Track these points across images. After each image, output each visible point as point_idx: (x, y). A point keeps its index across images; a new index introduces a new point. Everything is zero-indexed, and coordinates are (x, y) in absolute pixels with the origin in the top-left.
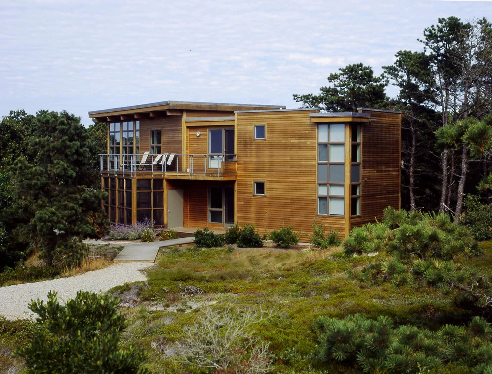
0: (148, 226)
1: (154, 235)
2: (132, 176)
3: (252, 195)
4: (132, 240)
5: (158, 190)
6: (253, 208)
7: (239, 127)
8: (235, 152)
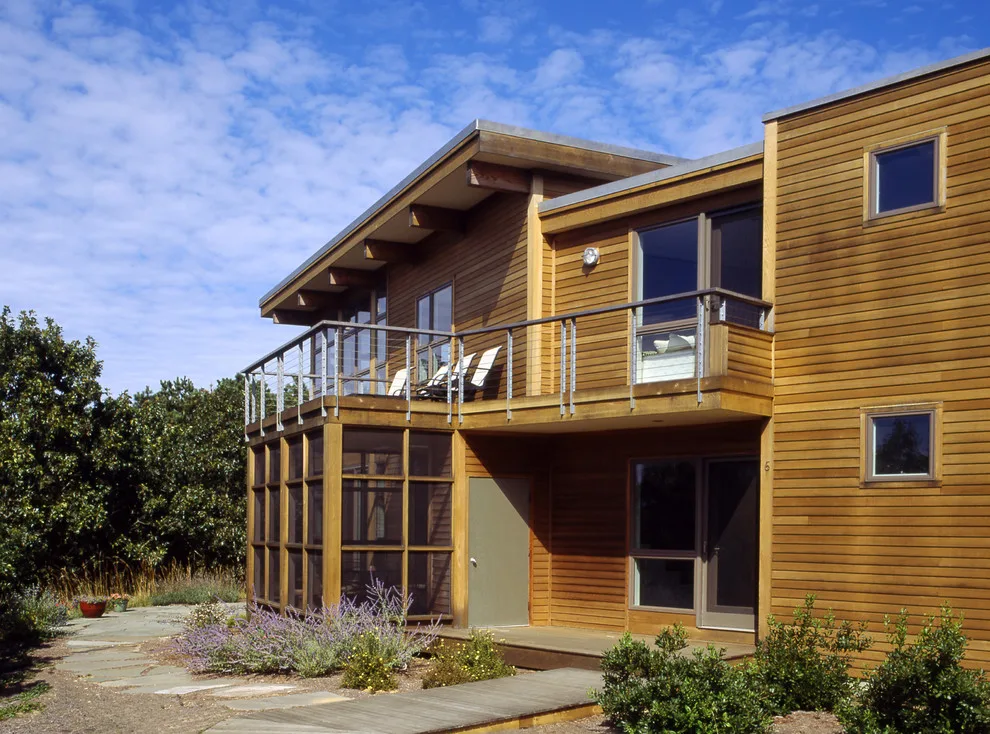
0: (386, 616)
1: (405, 654)
2: (324, 414)
3: (854, 481)
4: (309, 675)
5: (435, 474)
6: (859, 540)
7: (791, 180)
8: (769, 292)
